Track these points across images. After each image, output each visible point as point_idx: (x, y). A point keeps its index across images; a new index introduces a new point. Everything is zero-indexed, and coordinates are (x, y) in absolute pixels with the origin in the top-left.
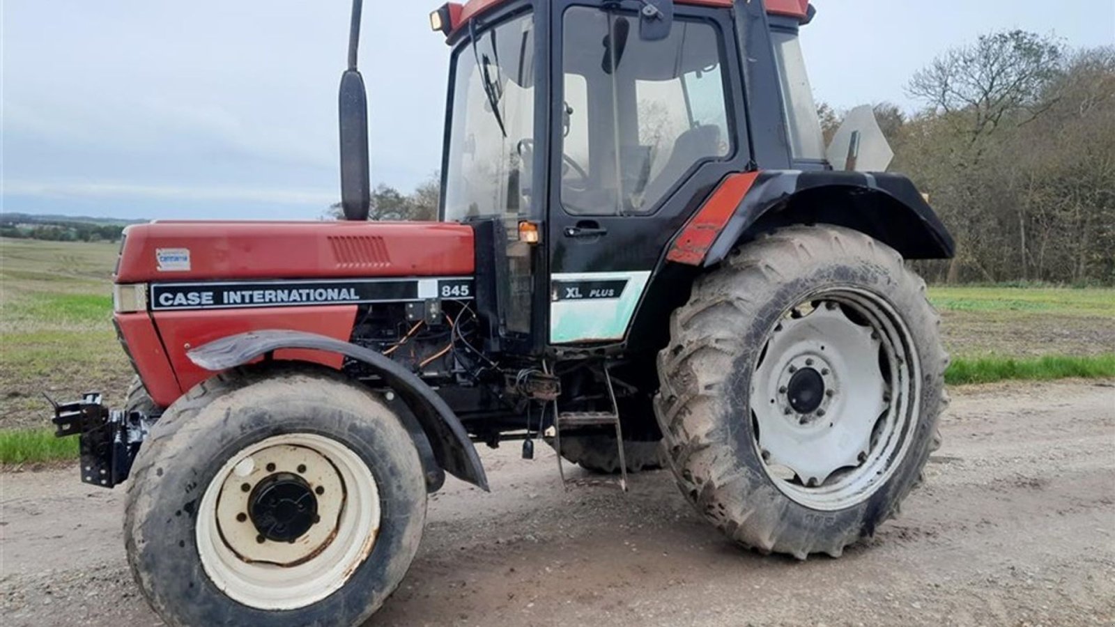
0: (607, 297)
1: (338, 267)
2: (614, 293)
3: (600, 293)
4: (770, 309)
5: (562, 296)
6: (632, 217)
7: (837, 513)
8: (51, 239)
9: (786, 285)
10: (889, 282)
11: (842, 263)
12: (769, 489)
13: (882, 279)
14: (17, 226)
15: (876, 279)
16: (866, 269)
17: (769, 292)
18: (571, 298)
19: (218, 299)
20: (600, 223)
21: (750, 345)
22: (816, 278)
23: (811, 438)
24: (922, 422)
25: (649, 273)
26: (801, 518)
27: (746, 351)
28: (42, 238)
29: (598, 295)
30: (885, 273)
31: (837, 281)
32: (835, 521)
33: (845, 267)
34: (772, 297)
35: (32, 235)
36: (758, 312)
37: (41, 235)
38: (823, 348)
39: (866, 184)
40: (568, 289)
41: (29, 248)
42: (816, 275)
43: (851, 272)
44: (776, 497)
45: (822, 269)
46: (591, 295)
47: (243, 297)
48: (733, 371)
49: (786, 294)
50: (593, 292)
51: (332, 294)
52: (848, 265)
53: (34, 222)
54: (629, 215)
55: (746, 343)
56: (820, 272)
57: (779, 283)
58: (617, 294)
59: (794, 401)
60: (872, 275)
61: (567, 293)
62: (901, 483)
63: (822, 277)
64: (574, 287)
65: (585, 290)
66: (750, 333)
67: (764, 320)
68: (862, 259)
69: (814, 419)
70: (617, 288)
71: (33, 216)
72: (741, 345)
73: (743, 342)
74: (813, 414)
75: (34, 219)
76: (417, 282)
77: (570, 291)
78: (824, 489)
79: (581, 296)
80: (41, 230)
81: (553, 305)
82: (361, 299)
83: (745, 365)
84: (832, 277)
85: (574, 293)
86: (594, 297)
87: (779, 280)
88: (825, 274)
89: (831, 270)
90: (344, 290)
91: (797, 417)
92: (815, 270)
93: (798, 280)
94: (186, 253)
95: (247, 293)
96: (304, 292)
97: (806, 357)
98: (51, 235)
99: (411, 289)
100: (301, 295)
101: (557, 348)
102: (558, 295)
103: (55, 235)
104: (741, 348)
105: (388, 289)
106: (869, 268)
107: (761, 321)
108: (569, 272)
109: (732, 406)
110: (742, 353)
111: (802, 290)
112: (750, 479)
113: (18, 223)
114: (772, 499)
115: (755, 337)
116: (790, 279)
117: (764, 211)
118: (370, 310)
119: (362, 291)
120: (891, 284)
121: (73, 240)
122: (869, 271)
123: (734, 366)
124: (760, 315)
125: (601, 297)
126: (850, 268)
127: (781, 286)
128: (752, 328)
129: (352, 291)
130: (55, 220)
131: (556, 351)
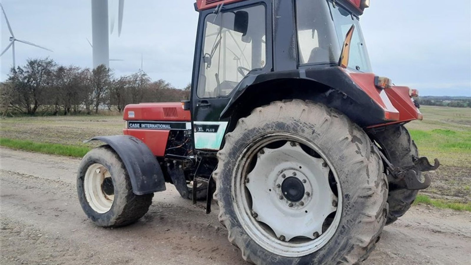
0: (212, 132)
1: (165, 118)
2: (215, 130)
3: (209, 130)
4: (241, 142)
5: (197, 131)
6: (221, 98)
7: (279, 257)
8: (456, 107)
9: (249, 131)
10: (313, 132)
11: (281, 121)
12: (239, 229)
13: (308, 131)
14: (444, 101)
15: (303, 131)
16: (297, 124)
17: (241, 134)
18: (200, 131)
19: (140, 126)
20: (208, 102)
21: (231, 158)
22: (265, 128)
23: (293, 216)
24: (343, 223)
25: (227, 122)
26: (257, 251)
27: (229, 160)
28: (452, 106)
29: (209, 131)
30: (311, 127)
31: (277, 130)
32: (277, 260)
33: (282, 122)
34: (241, 136)
35: (448, 105)
36: (235, 142)
37: (452, 105)
38: (300, 167)
39: (299, 76)
40: (199, 128)
41: (444, 110)
42: (264, 126)
43: (286, 125)
44: (243, 235)
45: (268, 123)
46: (206, 131)
47: (145, 126)
48: (223, 168)
49: (248, 135)
50: (207, 130)
51: (164, 126)
52: (284, 122)
53: (452, 100)
54: (219, 98)
55: (229, 156)
56: (267, 125)
57: (246, 129)
58: (216, 131)
59: (286, 193)
60: (300, 128)
61: (199, 129)
62: (324, 256)
63: (268, 128)
64: (201, 127)
65: (205, 129)
66: (231, 152)
67: (238, 147)
68: (295, 119)
69: (298, 206)
70: (215, 128)
71: (452, 97)
72: (227, 157)
73: (228, 155)
74: (297, 203)
75: (452, 98)
76: (185, 124)
77: (200, 128)
78: (287, 244)
79: (203, 131)
80: (452, 103)
81: (195, 133)
82: (171, 128)
83: (229, 167)
84: (274, 128)
85: (201, 129)
86: (207, 131)
87: (246, 128)
88: (270, 126)
89: (273, 124)
90: (167, 125)
91: (287, 202)
92: (265, 123)
93: (254, 129)
94: (133, 112)
95: (146, 125)
96: (158, 125)
97: (293, 171)
98: (456, 105)
99: (184, 126)
100: (157, 126)
101: (198, 151)
102: (196, 130)
103: (458, 105)
104: (227, 159)
105: (178, 126)
106: (299, 124)
107: (236, 147)
108: (199, 121)
109: (223, 185)
110: (227, 161)
111: (257, 134)
112: (230, 221)
113: (444, 100)
114: (241, 235)
115: (233, 155)
116: (251, 128)
117: (241, 95)
118: (178, 132)
119: (172, 125)
120: (315, 134)
121: (465, 107)
122: (298, 126)
123: (224, 166)
124: (236, 144)
125: (210, 132)
126: (285, 124)
127: (246, 131)
128: (232, 150)
129: (169, 125)
130: (460, 98)
131: (197, 152)
